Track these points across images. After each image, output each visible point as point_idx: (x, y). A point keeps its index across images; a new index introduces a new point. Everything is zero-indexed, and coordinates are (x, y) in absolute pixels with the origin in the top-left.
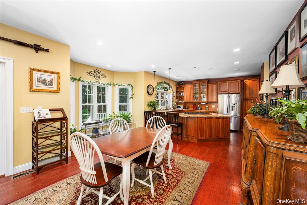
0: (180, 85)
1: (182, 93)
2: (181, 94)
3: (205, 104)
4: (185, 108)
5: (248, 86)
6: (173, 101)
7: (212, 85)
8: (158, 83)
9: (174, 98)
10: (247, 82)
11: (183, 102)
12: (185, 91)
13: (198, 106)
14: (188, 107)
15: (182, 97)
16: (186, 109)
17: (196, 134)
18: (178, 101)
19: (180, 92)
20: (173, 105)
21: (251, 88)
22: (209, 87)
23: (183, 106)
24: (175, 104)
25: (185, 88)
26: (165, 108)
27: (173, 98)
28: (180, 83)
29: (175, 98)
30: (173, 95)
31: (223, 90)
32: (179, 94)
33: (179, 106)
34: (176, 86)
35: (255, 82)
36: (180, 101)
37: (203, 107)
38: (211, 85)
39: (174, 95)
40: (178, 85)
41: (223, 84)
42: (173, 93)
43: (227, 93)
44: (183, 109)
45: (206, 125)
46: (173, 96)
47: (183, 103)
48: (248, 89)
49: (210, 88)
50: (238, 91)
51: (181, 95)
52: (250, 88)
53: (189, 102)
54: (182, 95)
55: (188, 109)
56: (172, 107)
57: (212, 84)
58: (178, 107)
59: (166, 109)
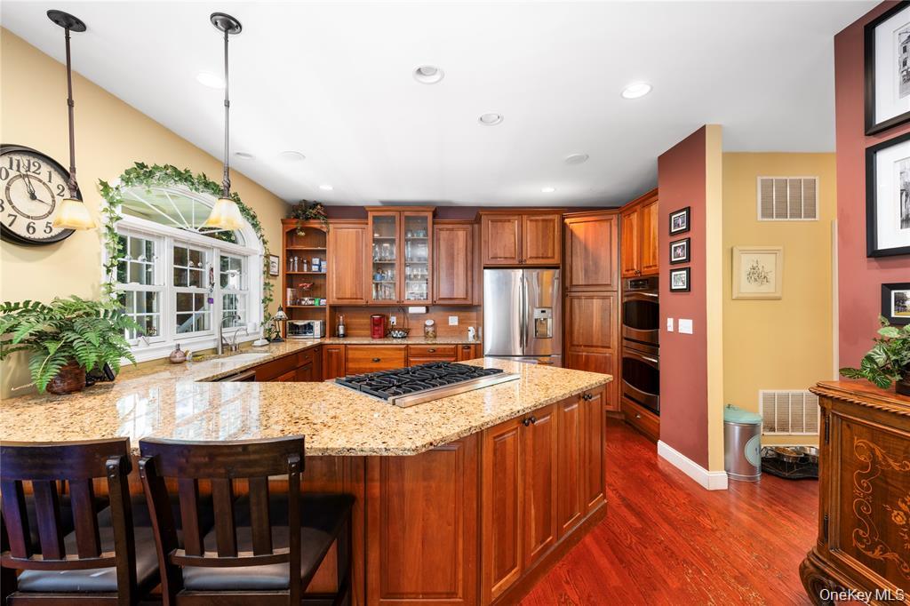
0: (307, 219)
1: (316, 261)
2: (310, 264)
3: (423, 310)
4: (334, 334)
5: (580, 242)
6: (266, 300)
7: (452, 230)
8: (142, 166)
9: (272, 282)
10: (578, 226)
11: (323, 302)
12: (330, 248)
13: (393, 320)
14: (346, 329)
15: (319, 282)
16: (338, 336)
17: (472, 566)
18: (295, 298)
19: (305, 256)
20: (267, 319)
21: (590, 247)
22: (438, 240)
23: (324, 324)
24: (282, 314)
25: (330, 238)
26: (212, 345)
27: (266, 284)
28: (304, 212)
29: (278, 283)
30: (267, 265)
31: (500, 253)
32: (301, 263)
33: (300, 323)
34: (283, 222)
35: (606, 225)
36: (307, 301)
37: (413, 323)
38: (447, 230)
39: (274, 270)
40: (297, 217)
41: (499, 224)
42: (267, 257)
43: (516, 262)
44: (323, 336)
45: (524, 473)
46: (267, 272)
47: (322, 309)
48: (578, 250)
49: (442, 242)
50: (553, 257)
51: (309, 269)
52: (586, 248)
53: (353, 302)
54: (315, 268)
55: (345, 336)
56: (262, 328)
57: (450, 226)
58: (295, 330)
59: (215, 351)
